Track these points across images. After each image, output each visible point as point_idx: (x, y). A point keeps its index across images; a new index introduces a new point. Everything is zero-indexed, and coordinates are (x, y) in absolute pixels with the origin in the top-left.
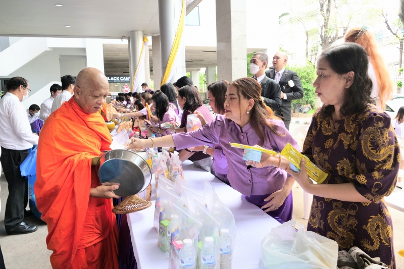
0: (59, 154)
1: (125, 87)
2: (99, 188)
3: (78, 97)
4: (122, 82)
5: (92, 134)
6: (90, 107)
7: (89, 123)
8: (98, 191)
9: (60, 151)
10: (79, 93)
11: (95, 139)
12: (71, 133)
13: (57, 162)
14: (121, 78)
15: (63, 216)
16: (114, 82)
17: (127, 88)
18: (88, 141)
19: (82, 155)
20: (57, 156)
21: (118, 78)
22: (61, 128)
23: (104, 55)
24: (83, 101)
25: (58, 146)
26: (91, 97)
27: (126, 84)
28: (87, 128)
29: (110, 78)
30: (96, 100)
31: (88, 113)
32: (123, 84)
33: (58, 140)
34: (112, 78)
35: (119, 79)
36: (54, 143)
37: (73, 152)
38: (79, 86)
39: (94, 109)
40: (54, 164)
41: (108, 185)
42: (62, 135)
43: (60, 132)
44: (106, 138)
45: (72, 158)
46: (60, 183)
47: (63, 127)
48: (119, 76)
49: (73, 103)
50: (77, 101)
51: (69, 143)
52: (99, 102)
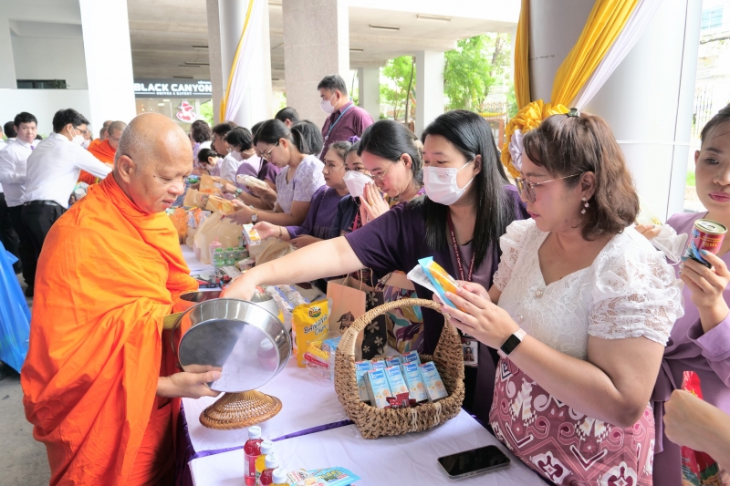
0: (88, 306)
1: (183, 108)
2: (178, 377)
3: (126, 179)
4: (176, 97)
5: (152, 256)
6: (155, 199)
7: (147, 233)
8: (174, 383)
9: (91, 301)
10: (131, 170)
11: (157, 265)
12: (115, 257)
13: (83, 323)
14: (173, 85)
15: (92, 437)
16: (155, 96)
17: (187, 110)
18: (146, 271)
19: (138, 306)
20: (84, 310)
21: (165, 87)
22: (94, 247)
23: (130, 29)
24: (139, 188)
25: (88, 288)
26: (157, 180)
27: (185, 101)
28: (142, 243)
29: (146, 86)
30: (168, 186)
31: (147, 213)
32: (177, 101)
33: (88, 274)
34: (151, 85)
35: (169, 88)
36: (79, 283)
37: (119, 300)
38: (131, 154)
39: (162, 204)
40: (76, 329)
41: (197, 372)
42: (95, 263)
43: (91, 257)
44: (177, 260)
45: (117, 314)
46: (91, 370)
47: (97, 245)
48: (169, 82)
49: (113, 190)
50: (124, 187)
51: (110, 280)
52: (174, 190)
